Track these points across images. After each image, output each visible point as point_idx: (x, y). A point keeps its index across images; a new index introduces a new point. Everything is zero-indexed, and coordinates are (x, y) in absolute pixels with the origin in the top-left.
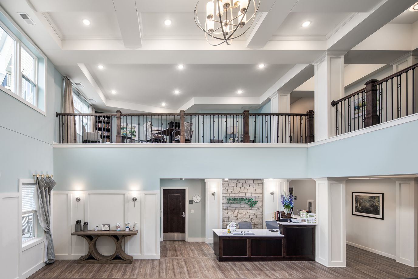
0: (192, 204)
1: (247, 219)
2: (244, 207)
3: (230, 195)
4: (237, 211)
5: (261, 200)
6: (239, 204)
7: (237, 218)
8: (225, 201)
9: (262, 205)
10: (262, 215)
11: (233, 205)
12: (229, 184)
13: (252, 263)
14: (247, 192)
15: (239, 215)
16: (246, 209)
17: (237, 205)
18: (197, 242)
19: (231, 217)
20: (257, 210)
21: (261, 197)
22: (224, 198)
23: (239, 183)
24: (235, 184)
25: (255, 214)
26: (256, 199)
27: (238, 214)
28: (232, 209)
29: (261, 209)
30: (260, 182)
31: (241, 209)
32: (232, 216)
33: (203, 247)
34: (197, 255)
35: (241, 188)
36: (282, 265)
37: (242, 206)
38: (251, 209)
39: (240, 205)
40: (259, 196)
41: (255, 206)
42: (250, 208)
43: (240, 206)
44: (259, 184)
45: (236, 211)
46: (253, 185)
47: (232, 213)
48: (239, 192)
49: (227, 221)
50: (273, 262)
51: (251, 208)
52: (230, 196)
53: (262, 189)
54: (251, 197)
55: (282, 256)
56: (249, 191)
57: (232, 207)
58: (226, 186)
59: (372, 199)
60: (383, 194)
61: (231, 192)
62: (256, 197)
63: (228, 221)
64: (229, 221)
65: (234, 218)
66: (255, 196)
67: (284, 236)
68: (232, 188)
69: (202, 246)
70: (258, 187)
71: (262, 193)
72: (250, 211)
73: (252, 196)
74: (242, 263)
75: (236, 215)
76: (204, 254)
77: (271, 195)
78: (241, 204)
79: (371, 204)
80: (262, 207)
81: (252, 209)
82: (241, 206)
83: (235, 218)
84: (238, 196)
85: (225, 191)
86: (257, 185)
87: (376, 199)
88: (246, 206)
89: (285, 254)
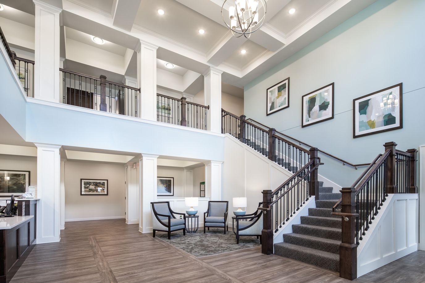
59: (15, 177)
60: (29, 172)
79: (15, 182)
87: (22, 177)
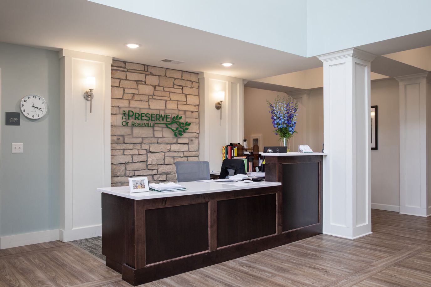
0: (18, 123)
1: (168, 166)
2: (163, 137)
3: (129, 103)
4: (147, 147)
5: (197, 120)
6: (151, 129)
7: (147, 165)
8: (119, 120)
9: (198, 133)
10: (198, 156)
11: (137, 131)
12: (127, 73)
13: (222, 267)
14: (169, 99)
15: (152, 159)
16: (167, 142)
17: (145, 132)
18: (35, 245)
19: (133, 162)
20: (188, 144)
21: (197, 113)
22: (116, 110)
23: (151, 74)
24: (141, 77)
25: (185, 153)
26: (186, 117)
27: (149, 154)
28: (134, 141)
29: (196, 141)
30: (194, 78)
31: (155, 140)
32: (136, 159)
33: (60, 255)
34: (49, 283)
35: (155, 88)
36: (284, 254)
37: (158, 134)
38: (177, 143)
39: (154, 131)
40: (192, 112)
41: (185, 135)
42: (175, 141)
43: (154, 135)
44: (193, 83)
45: (144, 146)
46: (181, 83)
47: (136, 152)
48: (151, 97)
49: (123, 174)
50: (262, 252)
51: (177, 140)
52: (129, 107)
53: (199, 96)
54: (177, 112)
55: (276, 234)
56: (174, 97)
57: (135, 135)
58: (120, 79)
61: (133, 97)
62: (187, 113)
63: (125, 173)
64: (128, 173)
65: (140, 164)
66: (185, 112)
67: (280, 184)
68: (134, 85)
69: (56, 252)
70: (191, 89)
71: (198, 105)
72: (174, 147)
73: (179, 110)
74: (201, 274)
75: (143, 158)
76: (73, 275)
77: (217, 110)
78: (156, 128)
80: (198, 138)
81: (180, 141)
82: (155, 133)
83: (143, 165)
84: (149, 108)
85: (119, 93)
86: (189, 84)
88: (168, 134)
89: (280, 227)
